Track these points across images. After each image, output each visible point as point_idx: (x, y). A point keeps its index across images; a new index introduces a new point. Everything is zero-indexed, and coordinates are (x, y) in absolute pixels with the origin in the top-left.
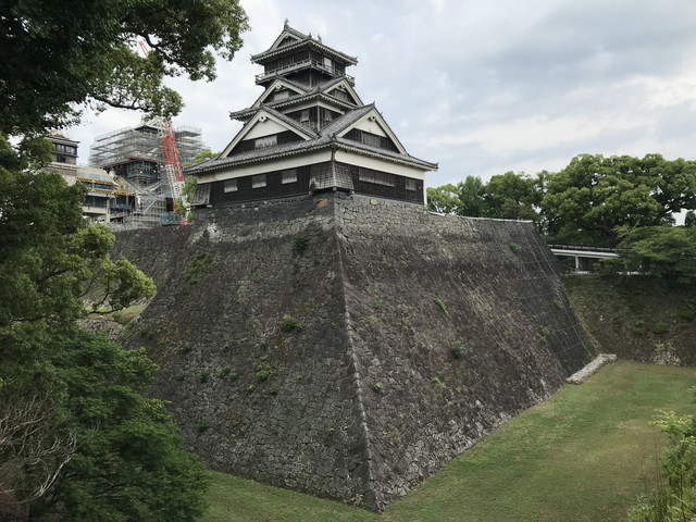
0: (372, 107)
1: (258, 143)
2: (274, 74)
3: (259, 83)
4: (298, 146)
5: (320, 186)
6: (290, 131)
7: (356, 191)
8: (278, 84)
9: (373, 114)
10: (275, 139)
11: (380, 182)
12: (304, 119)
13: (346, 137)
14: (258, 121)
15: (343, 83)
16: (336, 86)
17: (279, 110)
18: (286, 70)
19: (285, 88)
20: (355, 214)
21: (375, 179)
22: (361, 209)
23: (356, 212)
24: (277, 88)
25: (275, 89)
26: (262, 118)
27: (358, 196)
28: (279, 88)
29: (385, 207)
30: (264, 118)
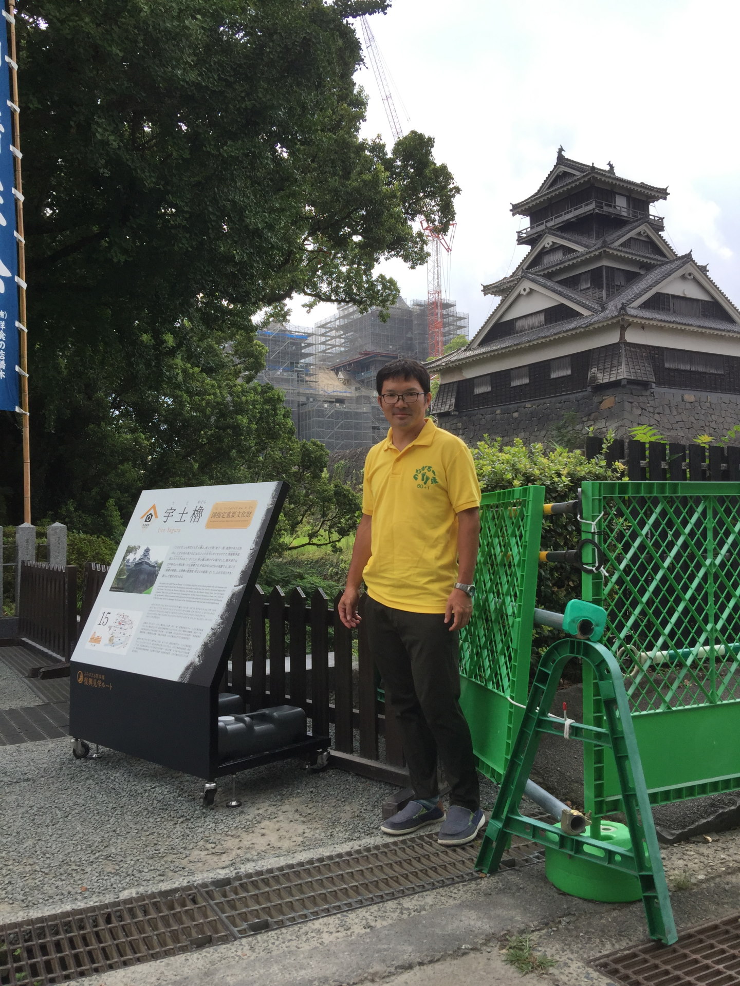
0: (688, 258)
1: (519, 324)
2: (542, 227)
3: (521, 241)
4: (573, 325)
5: (603, 378)
6: (562, 304)
7: (659, 383)
8: (548, 241)
9: (689, 268)
10: (542, 318)
11: (700, 369)
12: (584, 286)
13: (646, 306)
14: (519, 295)
15: (642, 228)
16: (632, 234)
17: (549, 276)
18: (559, 220)
19: (557, 246)
20: (657, 417)
21: (691, 364)
22: (667, 410)
23: (659, 414)
24: (547, 246)
25: (544, 247)
26: (525, 290)
27: (662, 390)
28: (548, 246)
29: (708, 404)
30: (528, 290)
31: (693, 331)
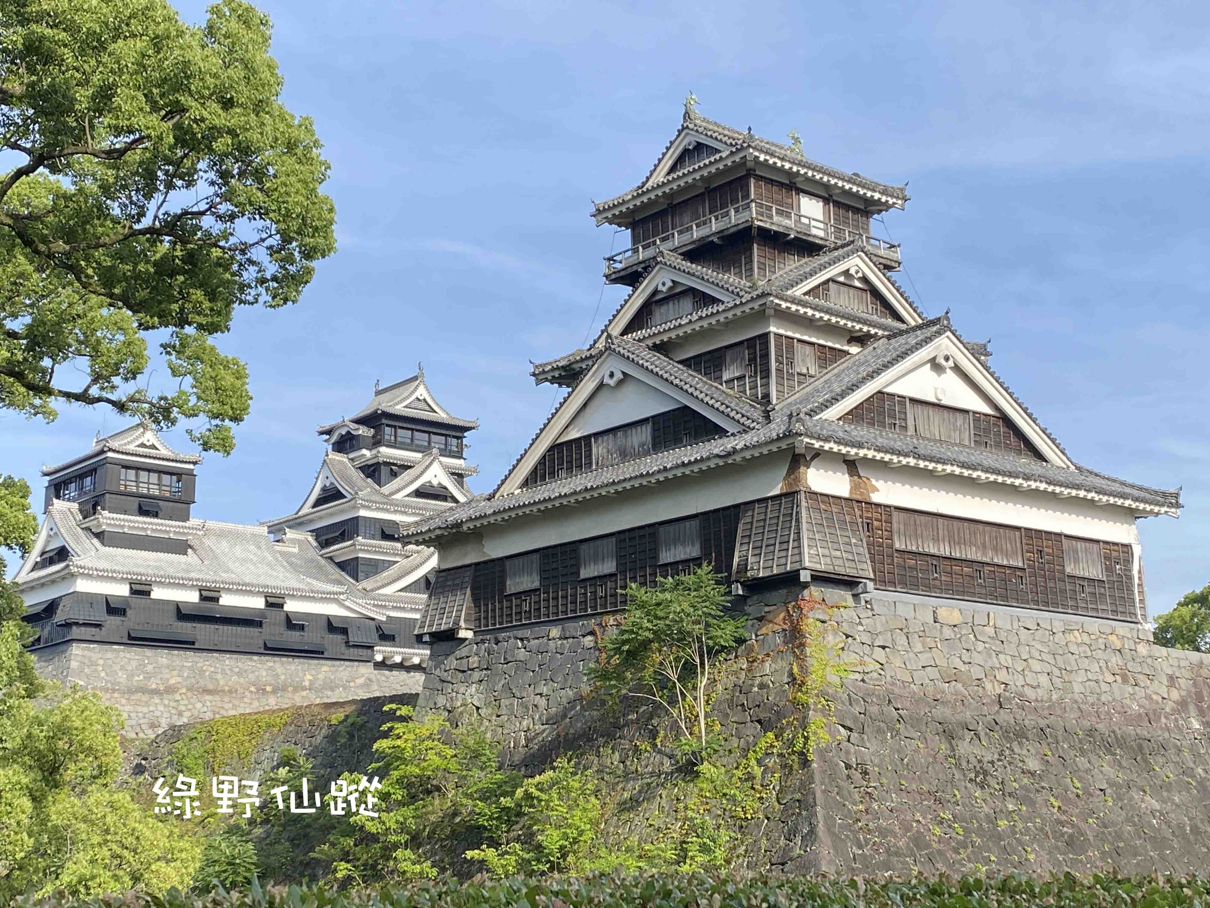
0: (943, 324)
2: (654, 251)
3: (615, 277)
5: (763, 567)
6: (685, 409)
7: (883, 582)
8: (662, 279)
10: (645, 434)
11: (972, 554)
12: (732, 372)
14: (601, 386)
15: (854, 262)
16: (834, 272)
17: (662, 348)
18: (686, 238)
19: (679, 289)
20: (880, 654)
21: (953, 542)
22: (902, 640)
23: (884, 647)
24: (660, 288)
25: (655, 292)
26: (612, 375)
27: (891, 596)
28: (664, 289)
29: (990, 631)
30: (618, 376)
31: (952, 475)
